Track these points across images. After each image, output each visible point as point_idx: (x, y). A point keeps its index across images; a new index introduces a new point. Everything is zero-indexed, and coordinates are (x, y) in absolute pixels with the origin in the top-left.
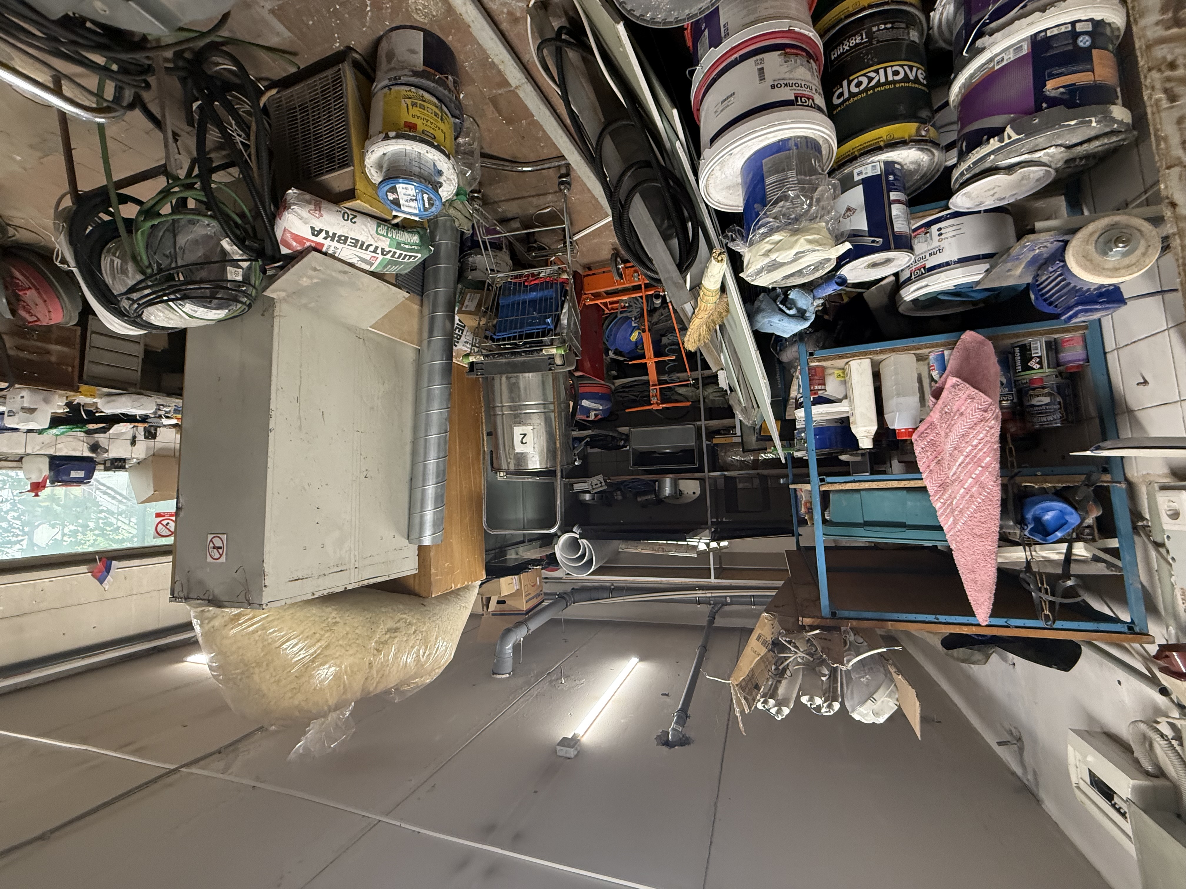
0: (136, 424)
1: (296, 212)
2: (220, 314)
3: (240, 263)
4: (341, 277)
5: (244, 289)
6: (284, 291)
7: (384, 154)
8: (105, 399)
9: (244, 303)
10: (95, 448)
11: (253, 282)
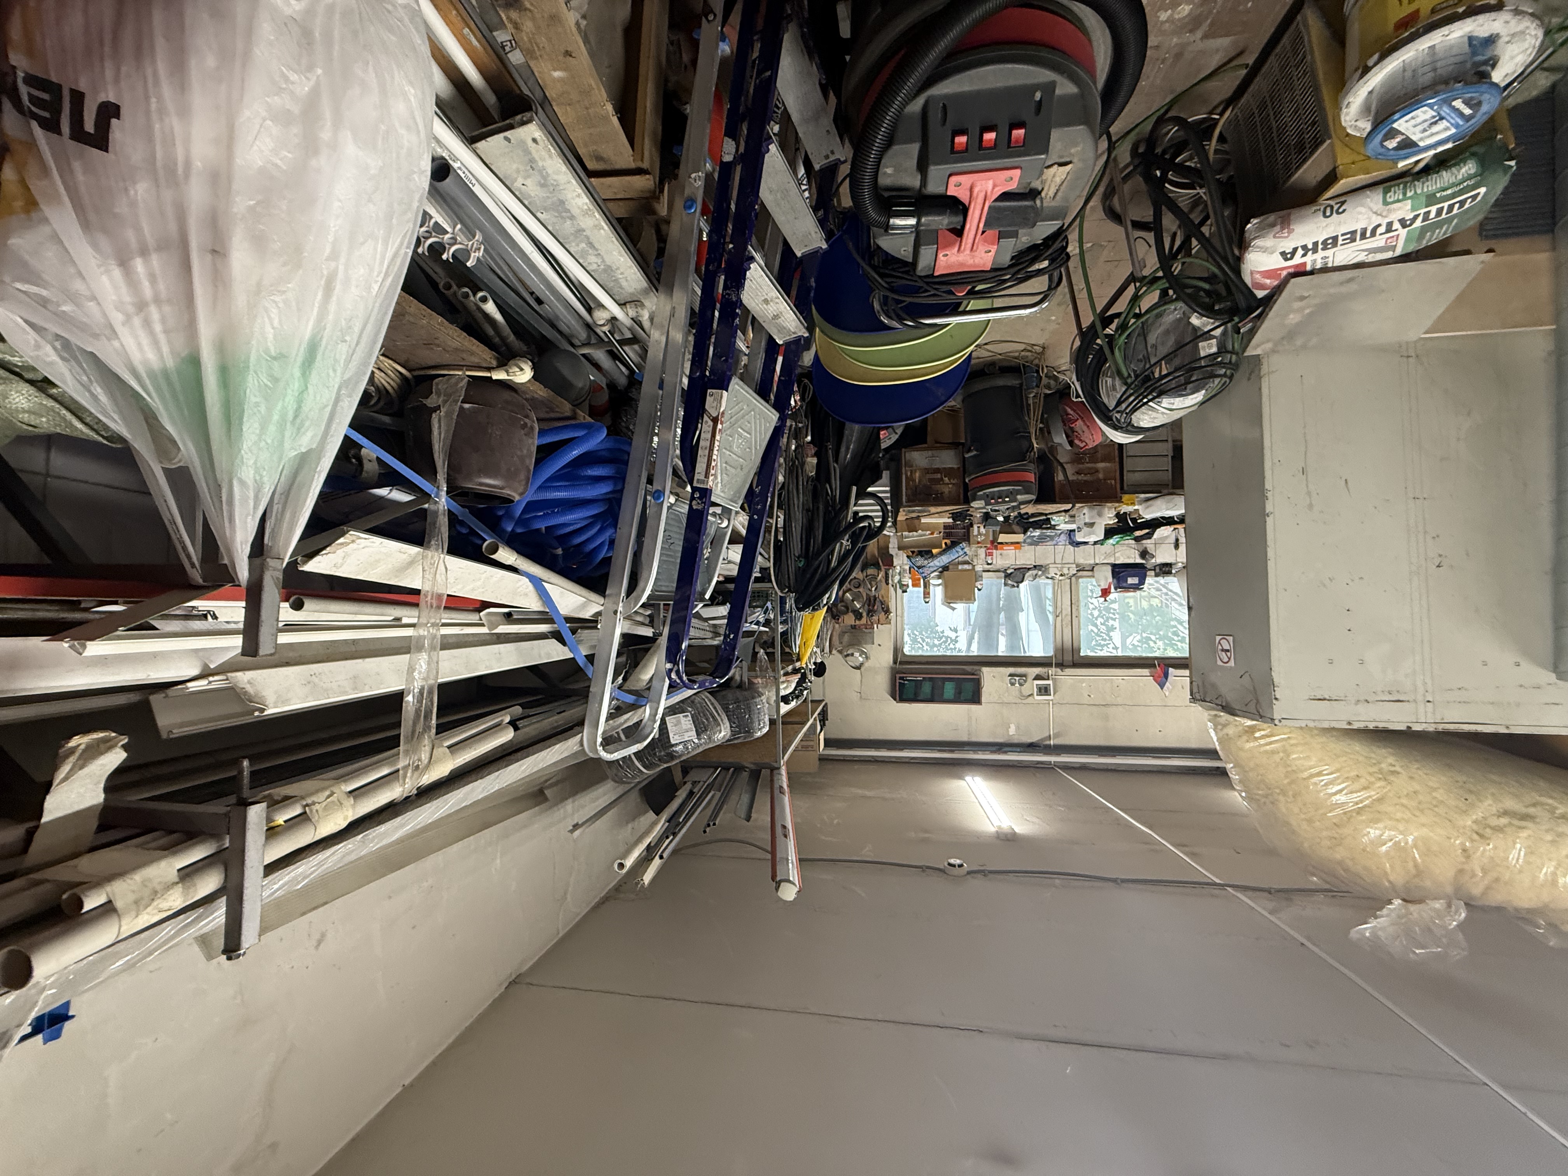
0: (1176, 526)
1: (1258, 247)
2: (1199, 397)
3: (1212, 333)
4: (1344, 289)
5: (1219, 359)
6: (1268, 341)
7: (1371, 92)
8: (1144, 505)
9: (1225, 375)
10: (1144, 554)
11: (1230, 348)
